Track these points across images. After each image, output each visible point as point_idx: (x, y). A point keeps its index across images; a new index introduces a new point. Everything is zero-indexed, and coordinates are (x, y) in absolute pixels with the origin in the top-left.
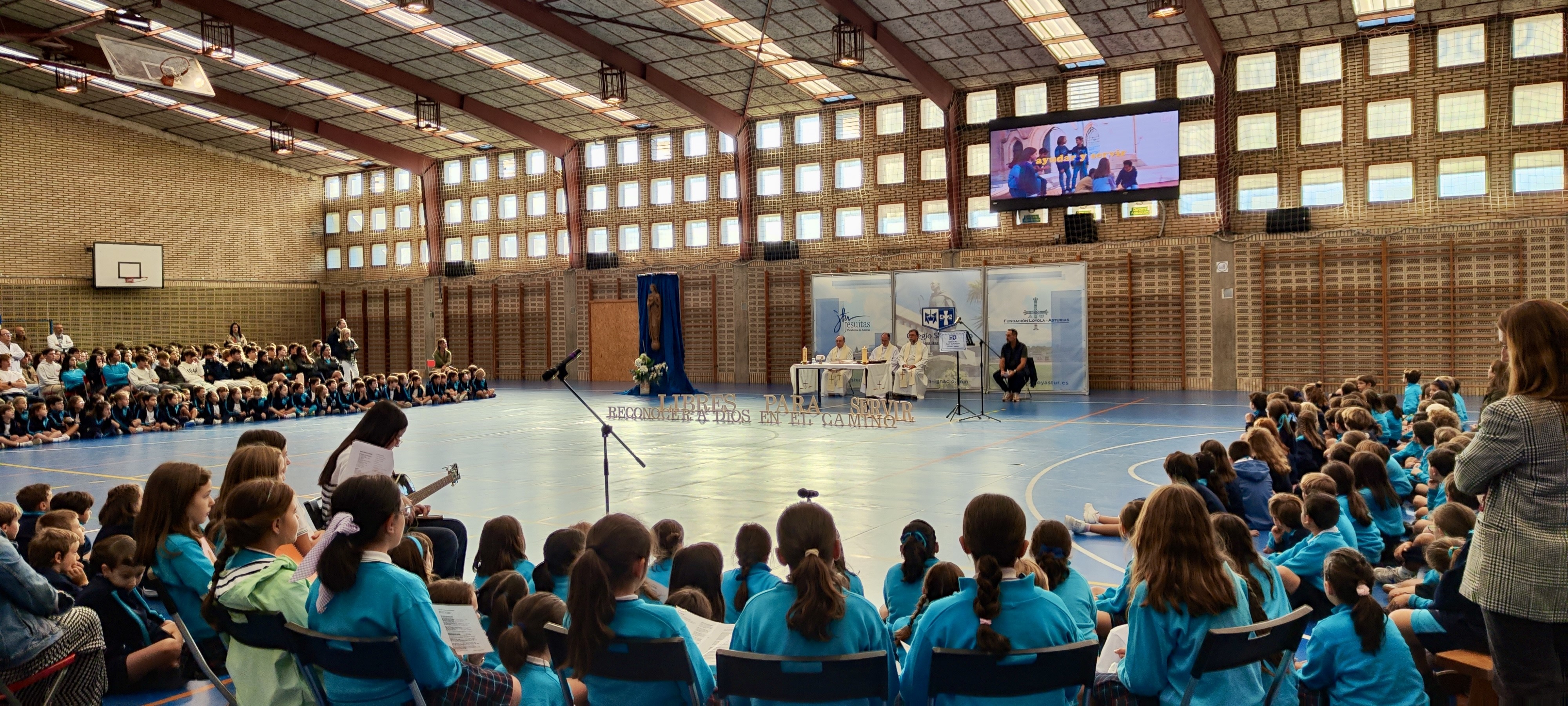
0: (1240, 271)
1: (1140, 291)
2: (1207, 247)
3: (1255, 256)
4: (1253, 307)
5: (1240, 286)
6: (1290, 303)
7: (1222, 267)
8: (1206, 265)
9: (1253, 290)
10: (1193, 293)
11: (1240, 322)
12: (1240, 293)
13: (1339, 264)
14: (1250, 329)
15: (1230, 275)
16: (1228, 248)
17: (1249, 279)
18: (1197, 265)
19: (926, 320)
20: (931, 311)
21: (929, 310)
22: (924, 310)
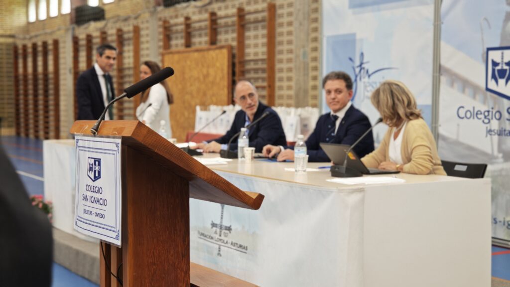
19: (494, 77)
20: (503, 53)
21: (499, 52)
22: (491, 53)
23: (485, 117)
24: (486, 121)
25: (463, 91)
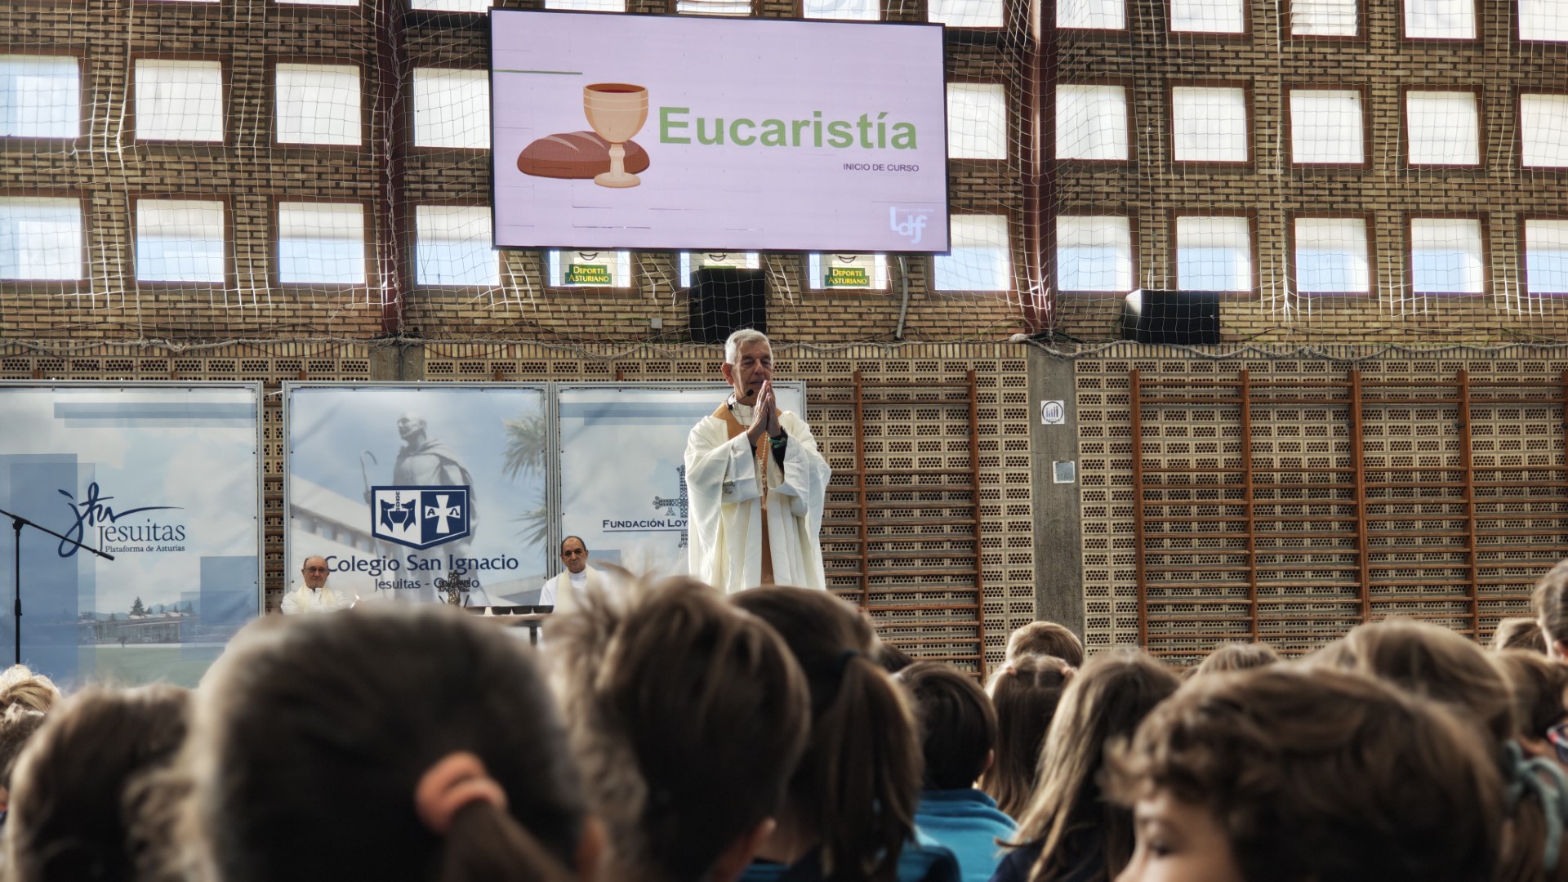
0: (1089, 424)
1: (879, 462)
2: (1019, 366)
3: (1117, 391)
4: (1116, 504)
5: (1088, 456)
6: (1187, 496)
7: (1053, 412)
8: (1020, 405)
9: (1116, 465)
10: (993, 470)
11: (1091, 536)
12: (1089, 472)
13: (1273, 416)
14: (1111, 552)
15: (1069, 430)
16: (1062, 370)
17: (1107, 442)
18: (1000, 406)
19: (385, 520)
20: (398, 494)
21: (393, 493)
22: (378, 493)
23: (373, 568)
24: (376, 572)
25: (334, 538)
